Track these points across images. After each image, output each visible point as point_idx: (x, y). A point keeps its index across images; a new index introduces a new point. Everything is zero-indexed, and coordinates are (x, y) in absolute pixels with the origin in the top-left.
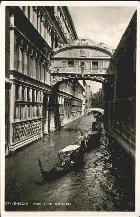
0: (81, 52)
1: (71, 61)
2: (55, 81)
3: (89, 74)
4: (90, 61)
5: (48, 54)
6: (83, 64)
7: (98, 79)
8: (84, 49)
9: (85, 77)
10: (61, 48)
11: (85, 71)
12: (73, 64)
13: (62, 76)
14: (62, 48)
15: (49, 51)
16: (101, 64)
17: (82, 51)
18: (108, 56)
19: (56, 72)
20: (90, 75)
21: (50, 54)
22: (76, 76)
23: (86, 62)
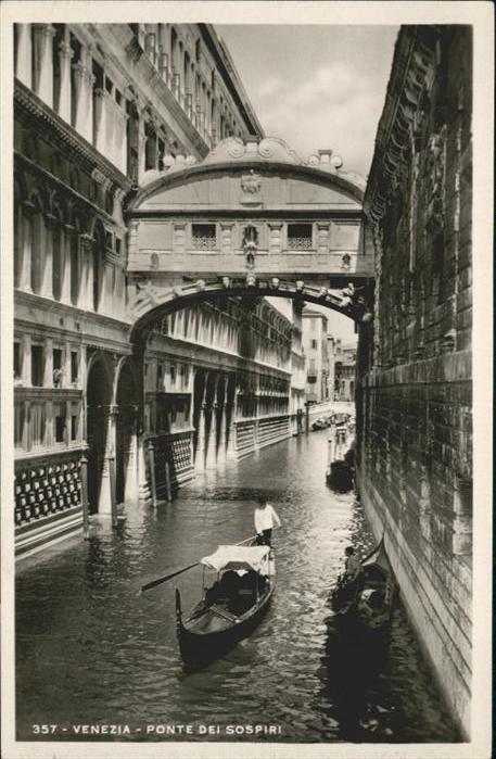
0: (242, 187)
1: (205, 222)
2: (143, 303)
3: (277, 275)
4: (279, 224)
5: (110, 196)
6: (250, 233)
7: (312, 293)
8: (255, 176)
9: (262, 285)
10: (164, 174)
11: (258, 260)
12: (213, 235)
13: (171, 285)
14: (170, 171)
15: (116, 185)
16: (324, 232)
17: (247, 184)
18: (350, 201)
19: (148, 269)
20: (280, 280)
21: (120, 195)
22: (226, 281)
23: (261, 227)
